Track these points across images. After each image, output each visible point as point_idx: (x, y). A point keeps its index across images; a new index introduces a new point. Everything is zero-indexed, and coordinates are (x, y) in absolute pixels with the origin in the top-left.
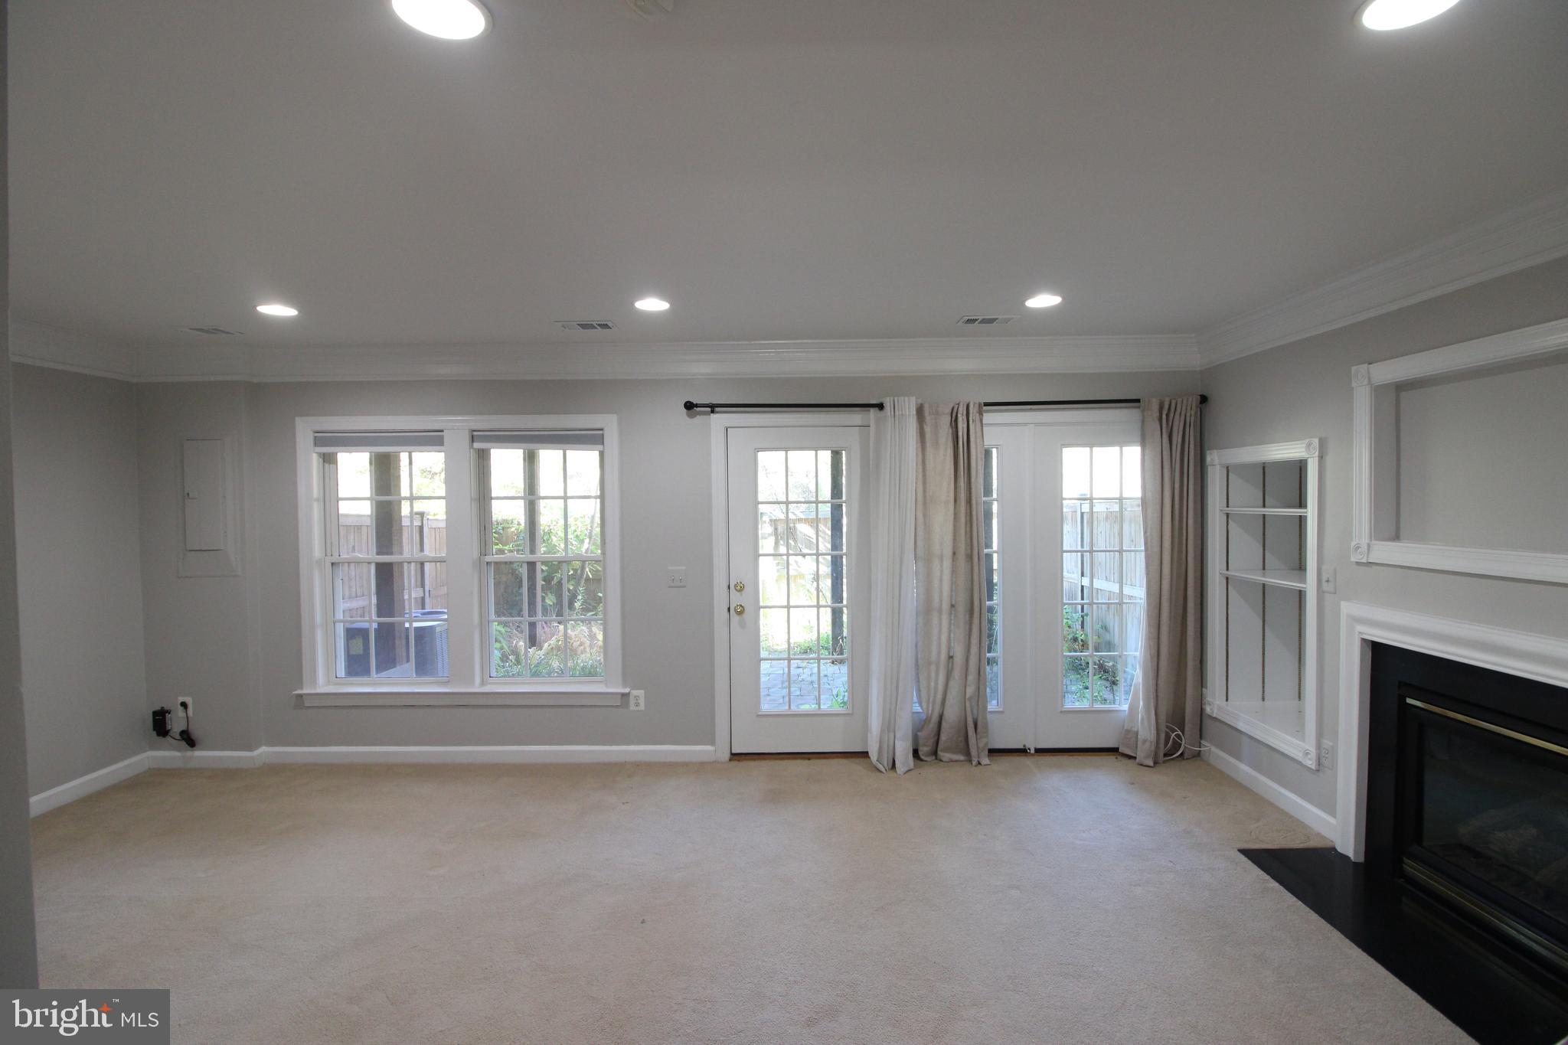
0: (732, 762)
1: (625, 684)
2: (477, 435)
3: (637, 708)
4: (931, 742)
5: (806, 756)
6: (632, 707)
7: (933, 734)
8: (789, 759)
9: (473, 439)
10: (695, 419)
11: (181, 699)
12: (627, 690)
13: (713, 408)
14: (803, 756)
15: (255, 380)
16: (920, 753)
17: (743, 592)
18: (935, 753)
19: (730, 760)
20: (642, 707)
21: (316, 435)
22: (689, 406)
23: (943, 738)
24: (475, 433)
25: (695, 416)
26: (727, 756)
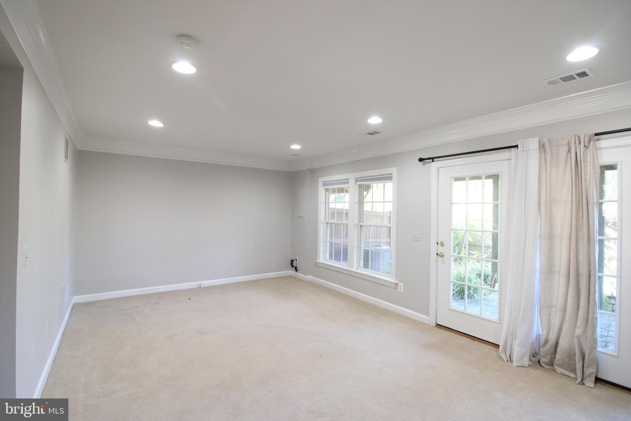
0: (436, 328)
1: (396, 279)
2: (358, 180)
3: (400, 291)
4: (549, 357)
5: (473, 338)
6: (399, 290)
7: (550, 352)
8: (463, 336)
9: (356, 181)
10: (426, 165)
11: (296, 258)
12: (396, 282)
13: (433, 159)
14: (471, 337)
15: (312, 168)
16: (541, 361)
17: (444, 247)
18: (551, 364)
19: (436, 326)
20: (402, 291)
21: (324, 183)
22: (421, 160)
23: (558, 357)
24: (357, 179)
25: (425, 164)
26: (434, 325)
